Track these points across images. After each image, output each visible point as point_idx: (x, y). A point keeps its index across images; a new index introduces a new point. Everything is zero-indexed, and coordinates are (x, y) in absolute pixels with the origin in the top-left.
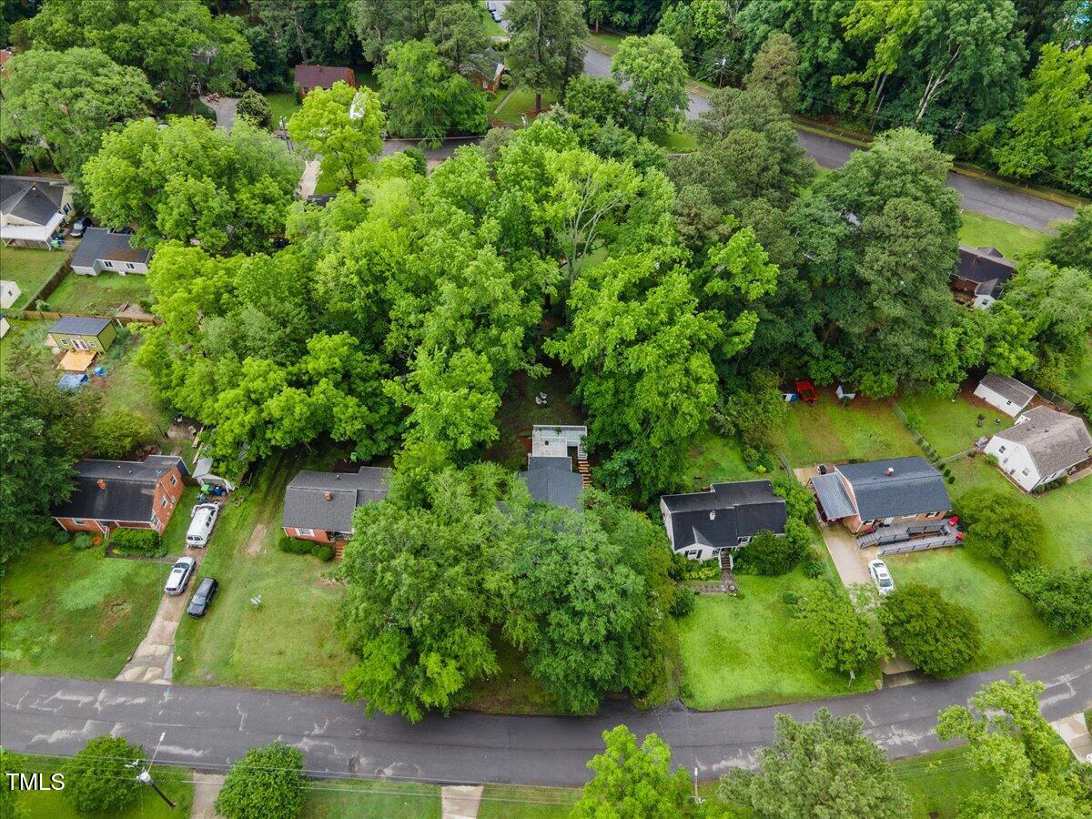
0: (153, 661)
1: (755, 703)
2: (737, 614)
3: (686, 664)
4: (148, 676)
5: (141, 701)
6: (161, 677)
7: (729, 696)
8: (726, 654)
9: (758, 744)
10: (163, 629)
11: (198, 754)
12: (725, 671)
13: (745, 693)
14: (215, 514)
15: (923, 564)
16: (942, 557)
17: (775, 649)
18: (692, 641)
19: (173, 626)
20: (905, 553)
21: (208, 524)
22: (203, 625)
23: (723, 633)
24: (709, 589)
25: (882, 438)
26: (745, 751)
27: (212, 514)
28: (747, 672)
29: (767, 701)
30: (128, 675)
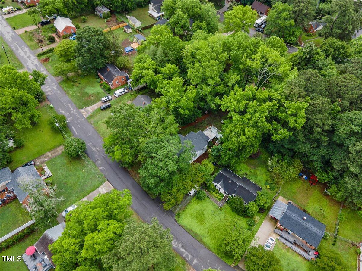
0: (87, 112)
1: (193, 234)
2: (214, 212)
3: (186, 210)
4: (84, 113)
5: (79, 117)
6: (85, 115)
7: (189, 227)
8: (200, 218)
9: (182, 243)
10: (94, 107)
11: (77, 134)
12: (194, 221)
13: (193, 230)
14: (124, 93)
15: (289, 254)
16: (299, 259)
17: (215, 229)
18: (195, 207)
19: (97, 108)
20: (287, 246)
21: (120, 93)
22: (101, 112)
23: (205, 213)
24: (214, 200)
25: (325, 213)
26: (177, 241)
27: (123, 91)
28: (200, 227)
29: (197, 237)
30: (81, 111)
